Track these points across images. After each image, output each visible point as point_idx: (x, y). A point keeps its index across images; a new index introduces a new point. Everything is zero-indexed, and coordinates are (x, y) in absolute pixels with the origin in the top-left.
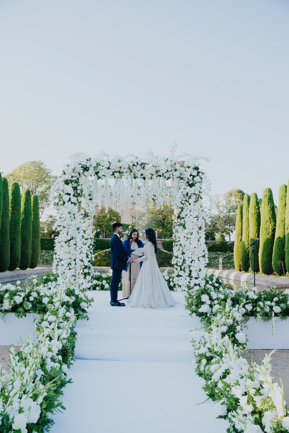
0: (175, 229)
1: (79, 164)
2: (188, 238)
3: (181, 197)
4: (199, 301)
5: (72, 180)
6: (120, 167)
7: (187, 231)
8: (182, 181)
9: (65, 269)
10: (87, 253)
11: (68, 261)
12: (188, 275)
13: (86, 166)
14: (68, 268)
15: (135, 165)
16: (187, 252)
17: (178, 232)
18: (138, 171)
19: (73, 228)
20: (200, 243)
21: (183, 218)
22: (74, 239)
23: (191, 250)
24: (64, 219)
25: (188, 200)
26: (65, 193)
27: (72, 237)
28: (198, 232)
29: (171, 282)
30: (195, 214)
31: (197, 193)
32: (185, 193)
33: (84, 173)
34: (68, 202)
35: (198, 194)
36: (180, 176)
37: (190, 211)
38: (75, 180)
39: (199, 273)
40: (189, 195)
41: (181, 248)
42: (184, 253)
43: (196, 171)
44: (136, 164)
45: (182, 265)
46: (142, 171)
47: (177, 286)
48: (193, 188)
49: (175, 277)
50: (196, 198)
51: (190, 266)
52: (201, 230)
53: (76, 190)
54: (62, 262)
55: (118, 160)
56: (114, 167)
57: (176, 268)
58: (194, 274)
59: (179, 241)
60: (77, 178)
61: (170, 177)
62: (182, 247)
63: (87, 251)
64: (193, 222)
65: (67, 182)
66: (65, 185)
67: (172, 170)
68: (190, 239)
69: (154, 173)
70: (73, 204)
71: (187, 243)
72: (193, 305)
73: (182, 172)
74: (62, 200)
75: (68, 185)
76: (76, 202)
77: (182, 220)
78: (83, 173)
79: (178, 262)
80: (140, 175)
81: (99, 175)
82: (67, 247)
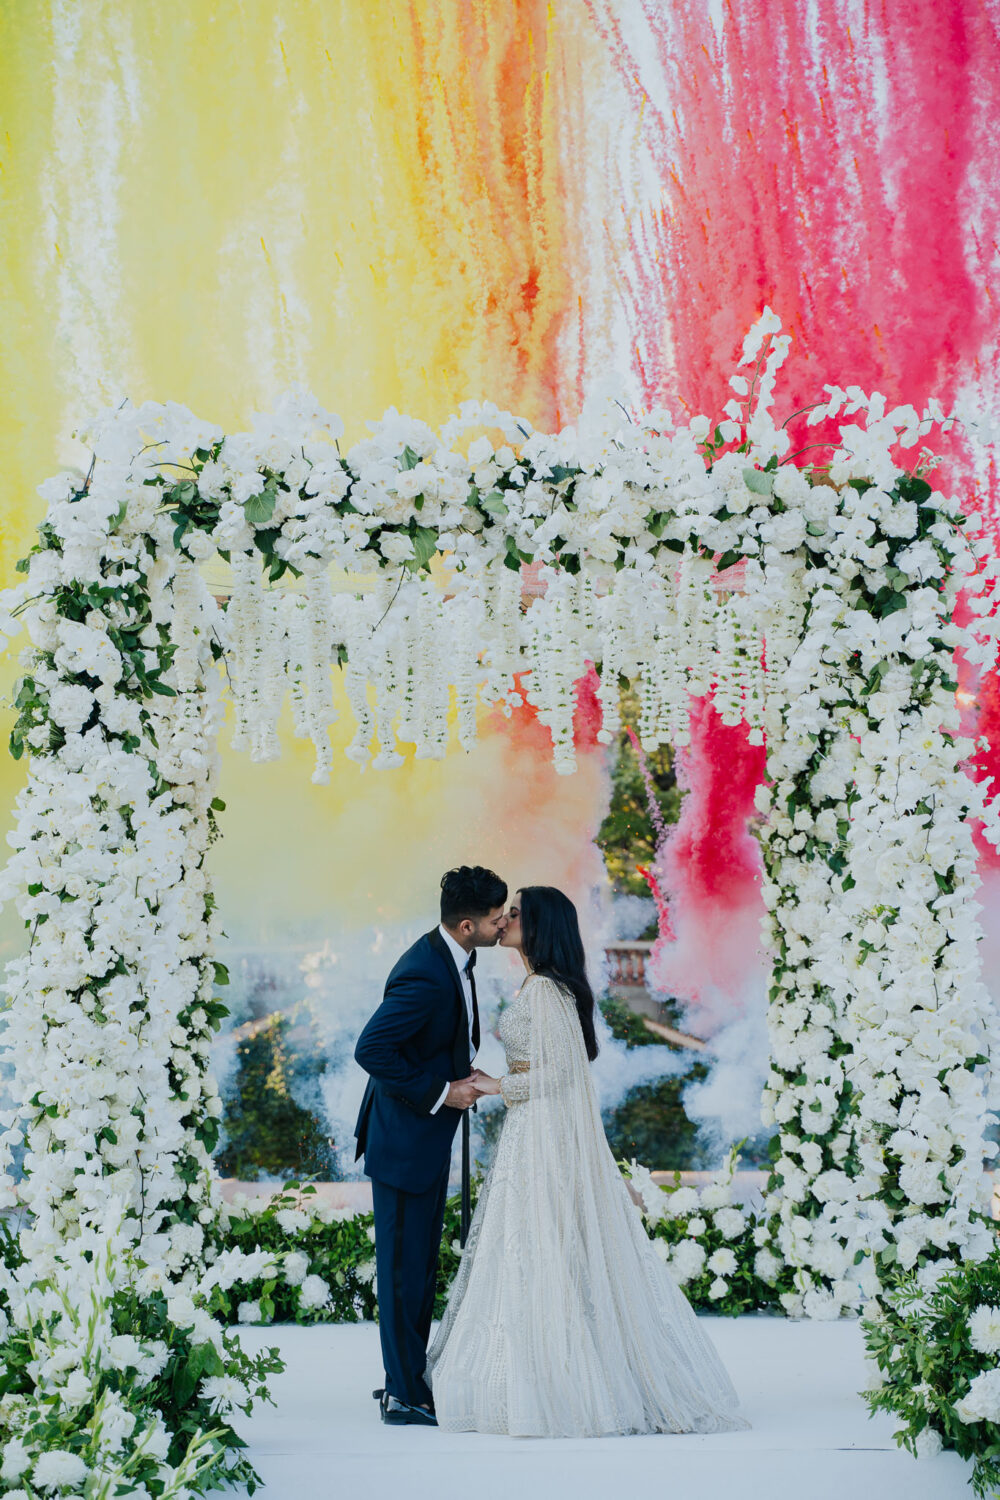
0: (775, 882)
1: (147, 482)
2: (867, 947)
3: (815, 682)
4: (956, 1349)
5: (107, 590)
6: (419, 501)
7: (861, 899)
8: (819, 575)
9: (80, 1171)
10: (170, 1065)
11: (97, 1117)
12: (877, 1187)
13: (197, 496)
14: (96, 1164)
15: (512, 479)
16: (862, 1035)
17: (798, 902)
18: (531, 522)
19: (126, 899)
20: (945, 977)
21: (831, 803)
22: (129, 970)
23: (889, 1025)
24: (58, 845)
25: (860, 700)
26: (61, 673)
27: (116, 958)
28: (935, 907)
29: (758, 1254)
30: (911, 789)
31: (920, 650)
32: (840, 654)
33: (185, 540)
34: (83, 733)
35: (927, 660)
36: (804, 544)
37: (879, 769)
38: (128, 590)
39: (951, 1173)
40: (868, 665)
41: (822, 1015)
42: (849, 1049)
43: (912, 506)
44: (517, 476)
45: (835, 1129)
46: (559, 521)
47: (802, 1280)
48: (894, 621)
49: (785, 1215)
50: (914, 687)
51: (889, 1132)
52: (951, 891)
53: (132, 650)
54: (60, 1127)
55: (401, 452)
56: (380, 497)
57: (789, 1154)
58: (918, 1183)
59: (807, 963)
60: (137, 576)
61: (742, 550)
62: (832, 1006)
63: (170, 1052)
64: (898, 843)
65: (70, 602)
66: (64, 620)
67: (751, 509)
68: (883, 954)
69: (634, 526)
70: (117, 743)
71: (865, 978)
72: (917, 1379)
73: (816, 515)
74: (46, 718)
75: (82, 620)
76: (136, 729)
77: (827, 816)
78: (177, 537)
79: (805, 1108)
80: (545, 546)
81: (284, 548)
82: (87, 1022)
